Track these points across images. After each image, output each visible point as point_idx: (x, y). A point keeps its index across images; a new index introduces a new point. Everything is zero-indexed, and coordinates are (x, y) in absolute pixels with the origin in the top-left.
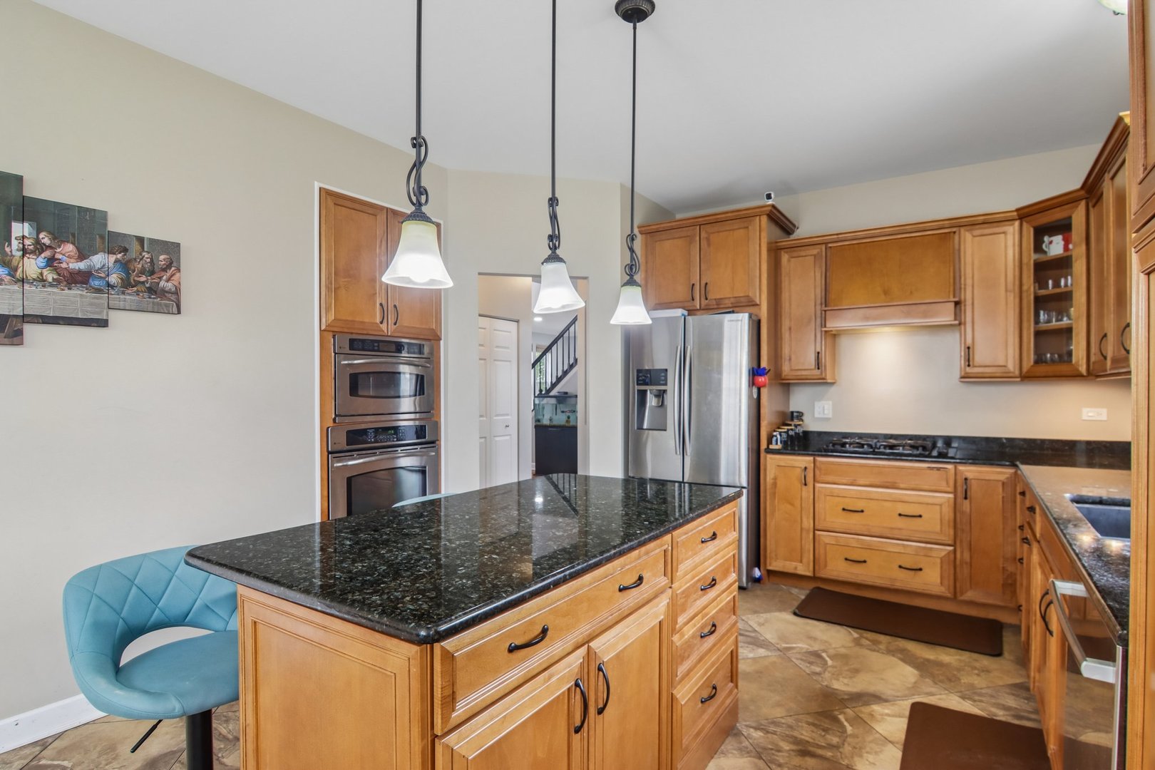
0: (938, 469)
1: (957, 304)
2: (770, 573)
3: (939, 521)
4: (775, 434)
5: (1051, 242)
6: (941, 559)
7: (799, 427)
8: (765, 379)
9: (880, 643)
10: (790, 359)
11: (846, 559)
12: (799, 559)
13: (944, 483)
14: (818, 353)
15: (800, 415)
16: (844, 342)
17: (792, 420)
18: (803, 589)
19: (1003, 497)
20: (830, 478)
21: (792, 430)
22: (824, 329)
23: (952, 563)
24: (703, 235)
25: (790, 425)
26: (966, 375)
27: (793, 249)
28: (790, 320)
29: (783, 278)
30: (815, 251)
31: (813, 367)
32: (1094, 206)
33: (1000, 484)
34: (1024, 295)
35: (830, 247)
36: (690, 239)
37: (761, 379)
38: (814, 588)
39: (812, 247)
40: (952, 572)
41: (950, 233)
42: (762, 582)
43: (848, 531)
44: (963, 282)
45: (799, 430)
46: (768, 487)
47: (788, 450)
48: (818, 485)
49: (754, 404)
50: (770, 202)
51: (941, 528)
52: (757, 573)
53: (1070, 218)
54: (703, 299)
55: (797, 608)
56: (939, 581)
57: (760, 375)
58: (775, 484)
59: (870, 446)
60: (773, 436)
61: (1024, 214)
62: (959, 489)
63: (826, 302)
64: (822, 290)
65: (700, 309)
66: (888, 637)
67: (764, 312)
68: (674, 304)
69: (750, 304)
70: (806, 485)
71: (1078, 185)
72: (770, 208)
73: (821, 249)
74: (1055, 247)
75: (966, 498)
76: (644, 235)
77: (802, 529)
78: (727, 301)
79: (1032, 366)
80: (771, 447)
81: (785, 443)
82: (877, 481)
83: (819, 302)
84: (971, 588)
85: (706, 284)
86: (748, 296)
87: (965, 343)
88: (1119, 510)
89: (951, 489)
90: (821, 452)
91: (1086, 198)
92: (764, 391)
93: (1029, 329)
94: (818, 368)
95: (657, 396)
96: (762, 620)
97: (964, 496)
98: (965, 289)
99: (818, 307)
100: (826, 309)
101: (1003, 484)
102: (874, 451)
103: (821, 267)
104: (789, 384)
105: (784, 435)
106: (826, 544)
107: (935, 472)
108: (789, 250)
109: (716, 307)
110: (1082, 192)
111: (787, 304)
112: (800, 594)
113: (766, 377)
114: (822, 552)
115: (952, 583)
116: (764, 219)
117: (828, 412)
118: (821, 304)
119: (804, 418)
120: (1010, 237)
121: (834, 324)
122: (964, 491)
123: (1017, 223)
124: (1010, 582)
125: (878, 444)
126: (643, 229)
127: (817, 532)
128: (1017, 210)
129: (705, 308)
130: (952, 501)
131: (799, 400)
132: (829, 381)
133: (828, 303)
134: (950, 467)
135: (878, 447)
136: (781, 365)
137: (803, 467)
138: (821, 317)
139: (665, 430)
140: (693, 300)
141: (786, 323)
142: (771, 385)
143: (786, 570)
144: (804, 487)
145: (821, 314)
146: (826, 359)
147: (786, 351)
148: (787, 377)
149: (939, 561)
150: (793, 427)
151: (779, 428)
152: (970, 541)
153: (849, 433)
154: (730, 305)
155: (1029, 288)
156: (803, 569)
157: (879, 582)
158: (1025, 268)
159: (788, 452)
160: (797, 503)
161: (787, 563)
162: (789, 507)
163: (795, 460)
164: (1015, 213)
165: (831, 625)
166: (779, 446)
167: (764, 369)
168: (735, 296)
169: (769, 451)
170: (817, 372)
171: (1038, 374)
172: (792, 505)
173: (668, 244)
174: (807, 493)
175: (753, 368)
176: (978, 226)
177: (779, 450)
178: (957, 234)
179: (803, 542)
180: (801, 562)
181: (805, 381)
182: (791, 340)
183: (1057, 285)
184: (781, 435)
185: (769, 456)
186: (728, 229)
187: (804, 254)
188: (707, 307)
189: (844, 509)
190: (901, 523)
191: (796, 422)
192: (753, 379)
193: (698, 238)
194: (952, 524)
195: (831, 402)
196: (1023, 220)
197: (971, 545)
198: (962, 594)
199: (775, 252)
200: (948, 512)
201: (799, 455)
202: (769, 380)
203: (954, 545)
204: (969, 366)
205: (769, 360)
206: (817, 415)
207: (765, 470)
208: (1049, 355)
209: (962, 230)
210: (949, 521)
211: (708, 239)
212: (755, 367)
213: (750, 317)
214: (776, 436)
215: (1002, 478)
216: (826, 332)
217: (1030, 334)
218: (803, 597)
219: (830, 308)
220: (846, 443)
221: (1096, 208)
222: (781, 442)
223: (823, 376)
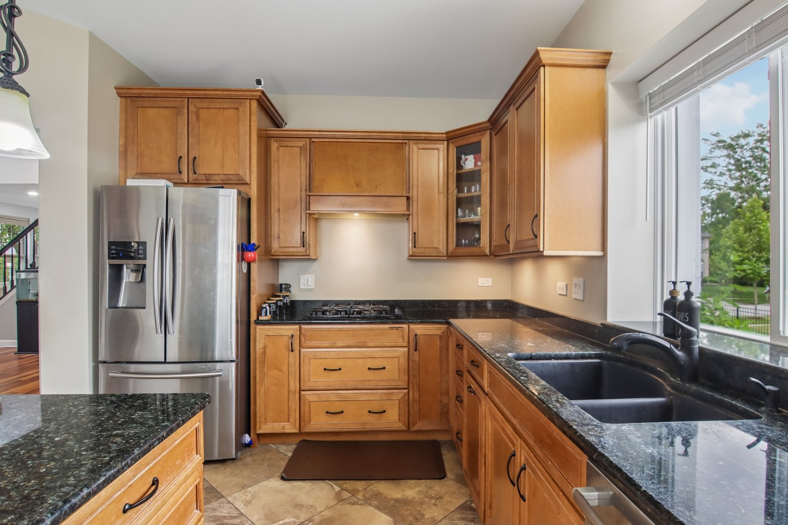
0: (397, 329)
1: (408, 198)
2: (259, 436)
3: (397, 370)
4: (264, 306)
5: (466, 160)
6: (399, 400)
7: (287, 298)
8: (255, 255)
9: (358, 491)
10: (279, 237)
11: (327, 412)
12: (287, 418)
13: (401, 340)
14: (303, 233)
15: (288, 287)
16: (324, 225)
17: (281, 291)
18: (290, 444)
19: (440, 347)
20: (314, 343)
21: (281, 301)
22: (308, 212)
23: (407, 403)
24: (191, 108)
25: (279, 296)
26: (413, 254)
27: (281, 139)
28: (279, 203)
29: (272, 164)
30: (301, 143)
31: (299, 245)
32: (496, 135)
33: (438, 337)
34: (450, 196)
35: (313, 142)
36: (178, 111)
37: (250, 255)
38: (300, 442)
39: (298, 139)
40: (407, 409)
41: (403, 143)
42: (252, 446)
43: (329, 388)
44: (411, 183)
45: (287, 300)
46: (258, 356)
47: (276, 320)
48: (303, 350)
49: (244, 278)
50: (260, 88)
51: (399, 376)
52: (247, 439)
53: (480, 142)
54: (191, 173)
55: (283, 472)
56: (397, 418)
57: (250, 251)
58: (264, 353)
59: (346, 312)
60: (263, 308)
61: (451, 137)
62: (411, 343)
63: (310, 188)
64: (306, 178)
65: (188, 183)
66: (364, 483)
67: (253, 192)
68: (158, 175)
69: (240, 182)
70: (292, 351)
71: (486, 119)
72: (260, 94)
73: (306, 143)
74: (469, 163)
75: (416, 350)
76: (124, 99)
77: (289, 391)
78: (217, 178)
79: (455, 248)
80: (261, 318)
81: (274, 314)
82: (351, 343)
83: (304, 188)
84: (419, 420)
85: (195, 158)
86: (238, 174)
87: (412, 230)
88: (543, 363)
89: (405, 344)
90: (306, 320)
91: (490, 129)
92: (254, 267)
93: (453, 221)
94: (304, 246)
95: (136, 271)
96: (249, 497)
97: (415, 349)
98: (412, 188)
99: (303, 193)
100: (310, 194)
101: (440, 337)
102: (349, 317)
103: (305, 158)
104: (278, 260)
105: (273, 306)
106: (310, 402)
107: (395, 331)
108: (278, 139)
109: (205, 182)
110: (488, 124)
111: (276, 188)
112: (287, 450)
113: (256, 252)
114: (307, 408)
115: (406, 418)
116: (254, 104)
117: (312, 285)
118: (306, 190)
119: (291, 289)
120: (441, 153)
121: (316, 208)
122: (414, 344)
123: (446, 143)
124: (444, 410)
125: (352, 310)
126: (122, 91)
127: (302, 393)
128: (446, 133)
129: (193, 182)
130: (407, 353)
131: (286, 274)
132: (312, 257)
133: (311, 191)
134: (405, 326)
135: (352, 312)
136: (271, 243)
137: (290, 335)
138: (306, 202)
139: (144, 308)
140: (180, 172)
141: (275, 205)
142: (261, 260)
143: (275, 431)
144: (291, 353)
145: (306, 199)
146: (310, 239)
147: (275, 229)
148: (276, 253)
149: (397, 402)
150: (282, 298)
151: (269, 300)
152: (419, 383)
153: (328, 301)
154: (220, 182)
155: (454, 191)
156: (289, 428)
157: (353, 428)
158: (450, 176)
159: (276, 322)
160: (285, 368)
161: (276, 424)
162: (277, 372)
163: (282, 329)
164: (445, 135)
165: (315, 482)
166: (269, 317)
167: (254, 244)
168: (225, 173)
169: (258, 322)
170: (302, 250)
171: (458, 254)
172: (280, 370)
173: (152, 112)
174: (293, 358)
175: (242, 245)
176: (421, 141)
177: (268, 320)
178: (408, 144)
179: (290, 403)
180: (288, 421)
181: (291, 258)
182: (279, 220)
183: (469, 191)
184: (270, 306)
185: (258, 327)
186: (218, 107)
187: (291, 145)
188: (196, 182)
189: (325, 369)
190: (371, 375)
191: (284, 293)
192: (243, 255)
193: (186, 111)
194: (406, 372)
195: (313, 275)
196: (450, 141)
197: (419, 386)
198: (414, 424)
199: (265, 139)
200: (403, 362)
201: (286, 324)
202: (258, 255)
203: (408, 388)
204: (415, 247)
205: (259, 237)
206: (302, 287)
207: (255, 340)
208: (463, 241)
209: (411, 142)
210: (404, 370)
211: (197, 114)
212: (245, 242)
213: (239, 193)
214: (265, 308)
215: (439, 332)
216: (310, 214)
217: (453, 225)
218: (290, 454)
219: (313, 194)
220: (326, 311)
221: (497, 135)
222: (270, 313)
223: (308, 253)
